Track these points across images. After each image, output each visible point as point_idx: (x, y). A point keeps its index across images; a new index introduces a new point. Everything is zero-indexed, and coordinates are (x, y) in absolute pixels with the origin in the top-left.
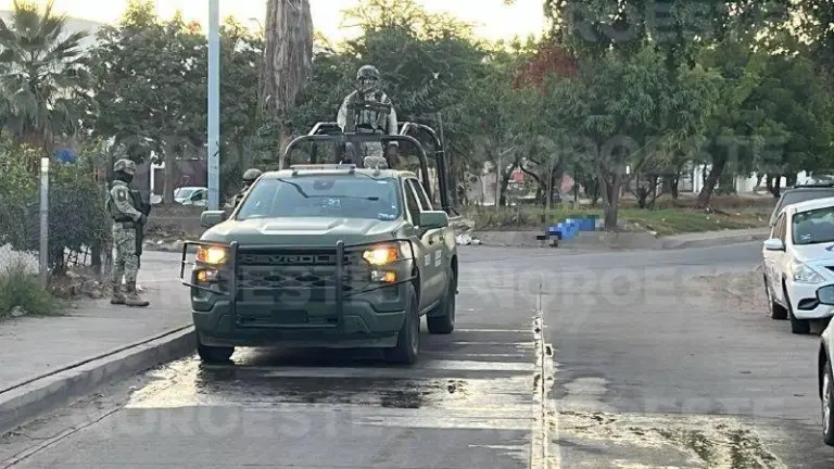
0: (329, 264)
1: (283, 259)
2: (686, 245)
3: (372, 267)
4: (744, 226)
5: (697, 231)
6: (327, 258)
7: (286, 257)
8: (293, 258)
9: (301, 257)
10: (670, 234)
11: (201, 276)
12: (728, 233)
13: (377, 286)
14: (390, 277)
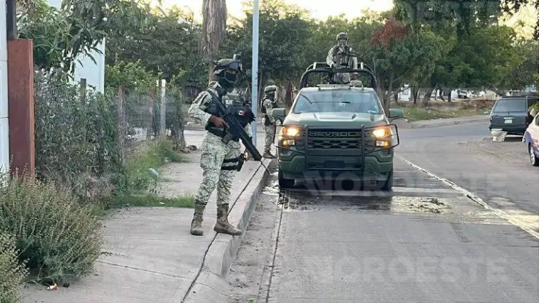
0: (356, 137)
1: (331, 134)
2: (424, 126)
3: (376, 139)
4: (449, 117)
5: (427, 119)
6: (354, 134)
7: (333, 133)
8: (337, 134)
9: (341, 133)
10: (414, 121)
11: (285, 143)
12: (441, 121)
13: (379, 149)
14: (386, 144)
